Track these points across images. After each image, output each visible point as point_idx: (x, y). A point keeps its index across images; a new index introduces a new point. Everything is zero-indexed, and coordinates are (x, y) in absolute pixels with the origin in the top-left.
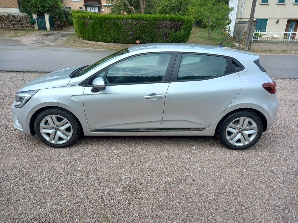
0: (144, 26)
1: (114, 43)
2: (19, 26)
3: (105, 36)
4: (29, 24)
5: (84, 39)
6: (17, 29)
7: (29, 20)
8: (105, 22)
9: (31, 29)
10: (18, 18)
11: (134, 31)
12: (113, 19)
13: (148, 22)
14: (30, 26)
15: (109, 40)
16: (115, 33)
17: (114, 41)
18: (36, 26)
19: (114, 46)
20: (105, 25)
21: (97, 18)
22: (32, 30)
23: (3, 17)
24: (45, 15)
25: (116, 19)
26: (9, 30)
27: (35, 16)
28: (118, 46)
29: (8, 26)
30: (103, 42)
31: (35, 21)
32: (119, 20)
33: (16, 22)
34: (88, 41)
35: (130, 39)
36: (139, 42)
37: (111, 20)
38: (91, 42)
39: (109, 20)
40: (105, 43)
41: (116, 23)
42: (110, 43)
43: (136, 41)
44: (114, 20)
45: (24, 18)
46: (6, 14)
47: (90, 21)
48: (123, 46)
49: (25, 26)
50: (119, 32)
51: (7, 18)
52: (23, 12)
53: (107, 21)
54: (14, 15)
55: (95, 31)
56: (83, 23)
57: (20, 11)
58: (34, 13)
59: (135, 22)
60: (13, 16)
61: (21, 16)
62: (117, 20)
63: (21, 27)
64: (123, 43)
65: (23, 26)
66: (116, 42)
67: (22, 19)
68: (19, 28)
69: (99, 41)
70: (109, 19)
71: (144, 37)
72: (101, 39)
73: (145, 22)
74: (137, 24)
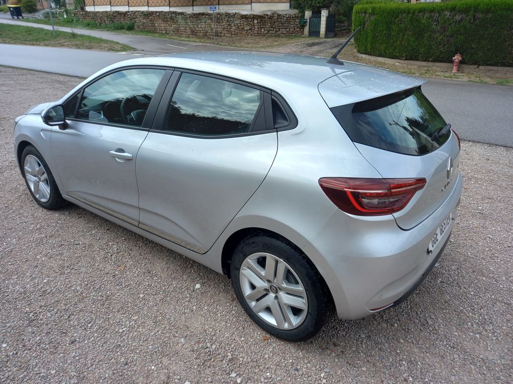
0: (476, 25)
1: (405, 60)
2: (283, 30)
3: (392, 46)
4: (298, 27)
5: (359, 52)
6: (279, 36)
7: (298, 20)
8: (397, 18)
9: (299, 34)
10: (285, 18)
11: (452, 36)
12: (412, 11)
13: (490, 16)
14: (298, 30)
15: (398, 54)
16: (412, 39)
17: (406, 56)
18: (307, 30)
19: (406, 65)
20: (395, 23)
21: (383, 11)
22: (300, 37)
23: (265, 18)
24: (322, 12)
25: (419, 12)
26: (269, 37)
27: (308, 14)
28: (414, 65)
29: (268, 31)
30: (388, 58)
31: (306, 22)
32: (425, 14)
33: (280, 25)
34: (364, 56)
35: (441, 52)
36: (460, 58)
37: (409, 13)
38: (367, 57)
39: (404, 15)
40: (390, 60)
41: (417, 21)
42: (398, 60)
43: (454, 56)
44: (414, 13)
45: (293, 17)
46: (269, 13)
47: (373, 18)
48: (423, 67)
49: (291, 30)
50: (420, 38)
51: (269, 18)
52: (295, 8)
53: (400, 17)
54: (280, 13)
55: (377, 36)
56: (361, 23)
57: (290, 7)
58: (308, 8)
59: (458, 17)
60: (279, 15)
61: (289, 15)
62: (421, 14)
63: (285, 32)
64: (425, 61)
65: (288, 30)
66: (411, 59)
67: (290, 18)
68: (283, 33)
69: (380, 55)
70: (404, 12)
71: (472, 48)
72: (384, 52)
73: (480, 15)
74: (461, 20)
